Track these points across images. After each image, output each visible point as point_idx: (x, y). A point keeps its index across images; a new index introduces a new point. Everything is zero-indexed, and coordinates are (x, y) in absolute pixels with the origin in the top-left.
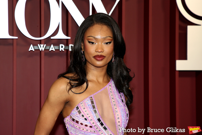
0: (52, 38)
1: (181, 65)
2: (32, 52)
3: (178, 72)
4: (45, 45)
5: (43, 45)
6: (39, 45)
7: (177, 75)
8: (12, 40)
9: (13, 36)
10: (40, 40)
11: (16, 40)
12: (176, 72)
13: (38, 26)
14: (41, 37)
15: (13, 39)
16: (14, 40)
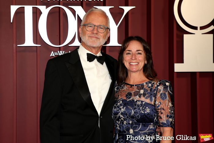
0: (69, 45)
1: (178, 68)
3: (176, 73)
4: (64, 52)
5: (62, 51)
6: (58, 52)
7: (175, 76)
8: (36, 47)
9: (37, 44)
10: (60, 47)
11: (39, 47)
12: (174, 73)
13: (57, 36)
14: (60, 45)
15: (37, 46)
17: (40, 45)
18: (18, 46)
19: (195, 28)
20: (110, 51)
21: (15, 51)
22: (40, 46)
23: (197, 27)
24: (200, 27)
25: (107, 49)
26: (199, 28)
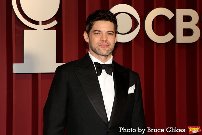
12: (13, 75)
19: (36, 23)
23: (39, 22)
24: (42, 22)
26: (40, 23)
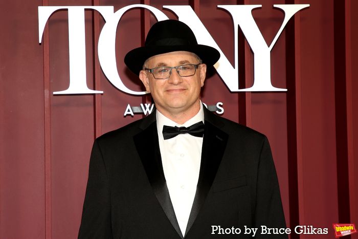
2: (130, 117)
8: (92, 96)
9: (94, 89)
11: (100, 95)
15: (94, 95)
16: (96, 96)
17: (102, 92)
18: (54, 93)
20: (254, 102)
21: (47, 105)
22: (102, 94)
25: (248, 99)
